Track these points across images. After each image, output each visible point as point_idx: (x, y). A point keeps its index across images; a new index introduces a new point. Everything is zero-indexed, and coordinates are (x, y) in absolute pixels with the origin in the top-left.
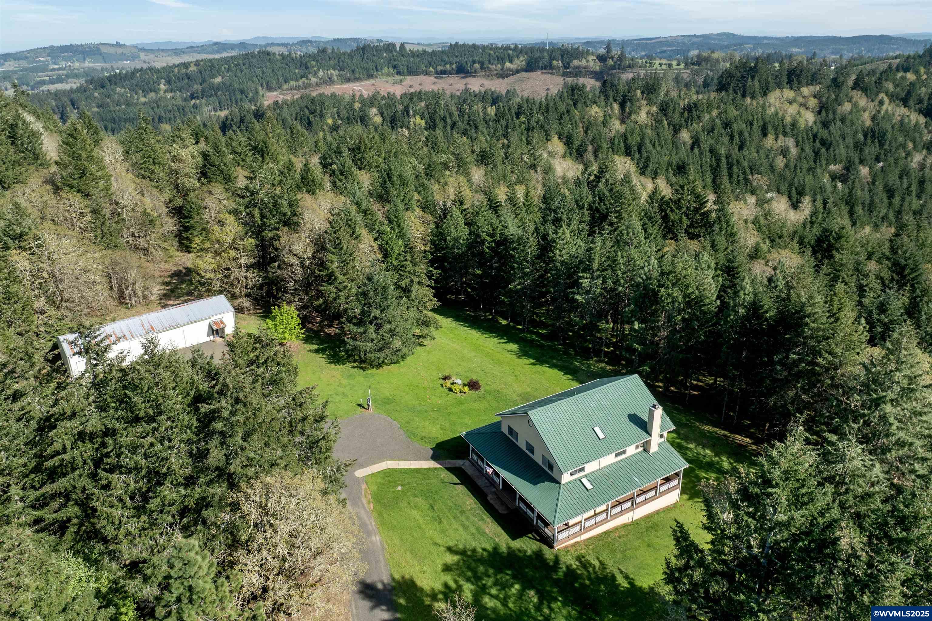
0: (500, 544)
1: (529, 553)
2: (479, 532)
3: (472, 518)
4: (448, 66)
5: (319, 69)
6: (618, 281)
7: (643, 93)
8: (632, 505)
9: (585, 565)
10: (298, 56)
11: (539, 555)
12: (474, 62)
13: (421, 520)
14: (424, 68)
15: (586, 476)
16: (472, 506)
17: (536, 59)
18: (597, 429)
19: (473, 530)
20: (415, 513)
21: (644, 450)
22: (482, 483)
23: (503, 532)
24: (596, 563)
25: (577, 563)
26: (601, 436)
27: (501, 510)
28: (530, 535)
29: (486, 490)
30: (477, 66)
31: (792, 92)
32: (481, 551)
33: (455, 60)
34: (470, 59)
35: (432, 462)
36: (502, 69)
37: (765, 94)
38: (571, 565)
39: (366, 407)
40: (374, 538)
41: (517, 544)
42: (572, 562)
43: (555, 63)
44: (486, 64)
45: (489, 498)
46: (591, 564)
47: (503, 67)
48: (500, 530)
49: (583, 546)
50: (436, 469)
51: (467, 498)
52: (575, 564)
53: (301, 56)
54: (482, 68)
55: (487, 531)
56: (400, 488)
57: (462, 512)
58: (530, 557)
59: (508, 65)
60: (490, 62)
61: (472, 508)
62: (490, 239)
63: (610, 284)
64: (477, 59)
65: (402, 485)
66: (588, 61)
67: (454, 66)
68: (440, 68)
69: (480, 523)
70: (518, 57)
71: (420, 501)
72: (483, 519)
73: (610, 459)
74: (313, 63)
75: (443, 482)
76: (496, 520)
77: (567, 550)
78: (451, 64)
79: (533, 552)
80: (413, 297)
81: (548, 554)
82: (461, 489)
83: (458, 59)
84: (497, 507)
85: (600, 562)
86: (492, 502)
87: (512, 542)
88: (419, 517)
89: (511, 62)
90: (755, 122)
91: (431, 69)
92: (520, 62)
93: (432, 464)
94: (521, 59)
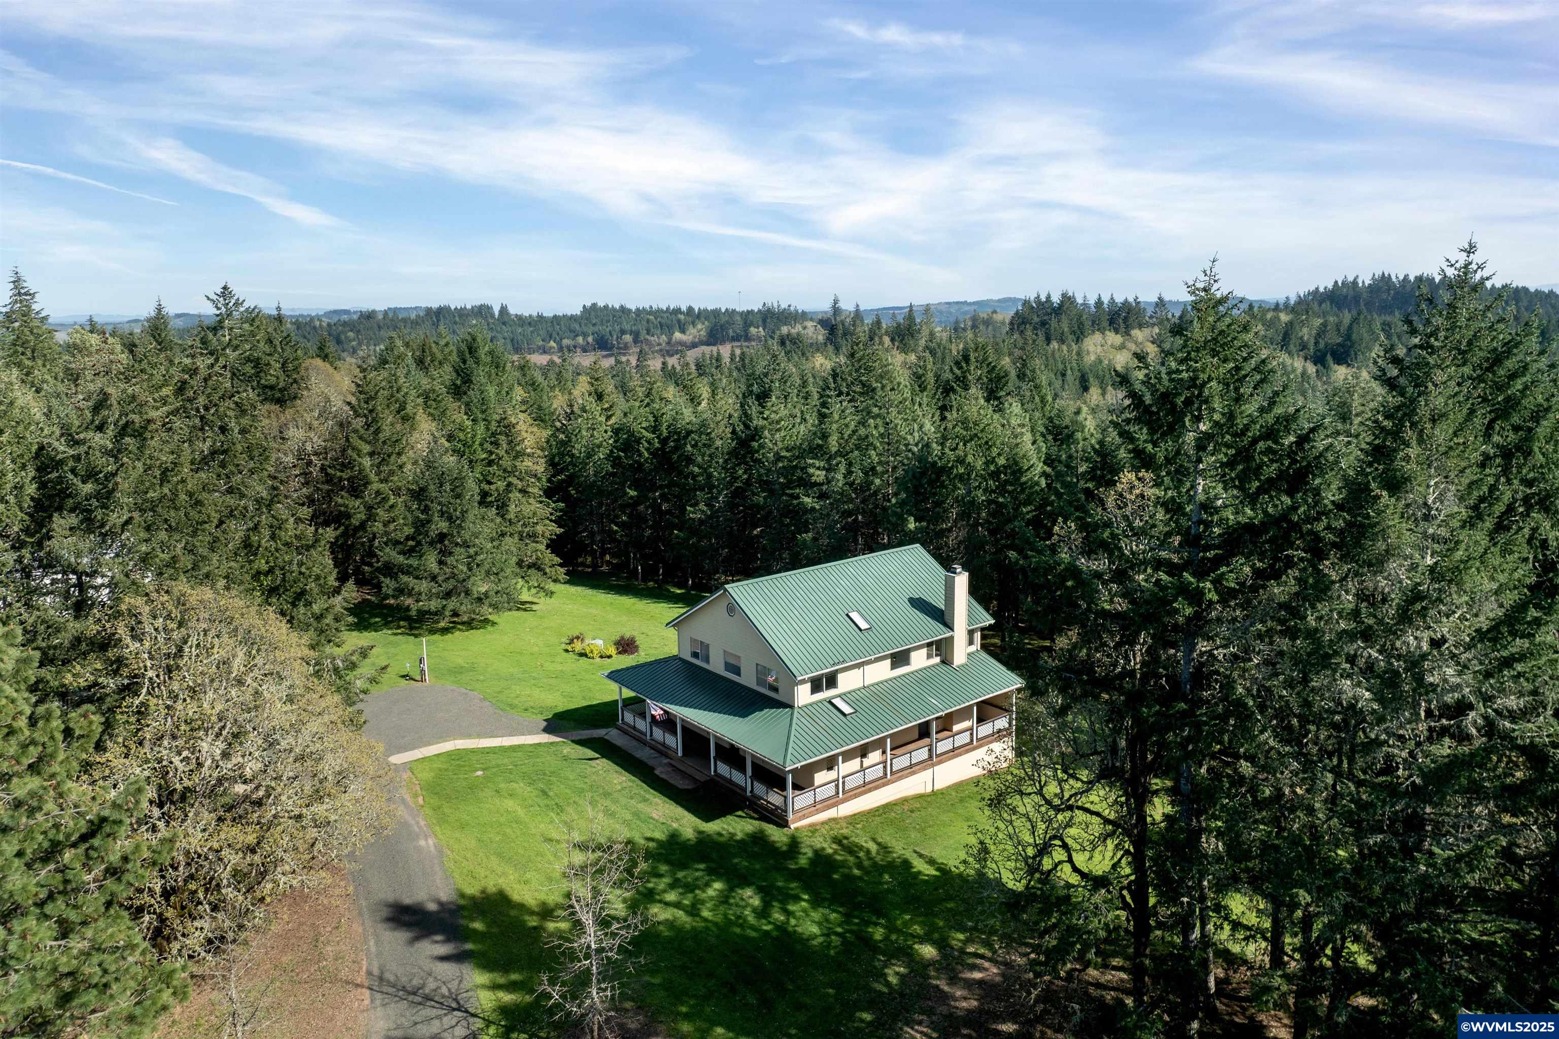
0: (681, 829)
1: (740, 836)
2: (639, 818)
3: (623, 801)
4: (580, 339)
5: (360, 344)
6: (873, 469)
7: (893, 340)
8: (931, 757)
9: (851, 849)
10: (324, 324)
11: (758, 839)
12: (623, 332)
13: (521, 812)
14: (541, 343)
15: (839, 696)
16: (624, 785)
17: (722, 326)
18: (855, 616)
19: (628, 817)
20: (510, 804)
21: (943, 662)
22: (643, 754)
23: (686, 813)
24: (873, 847)
25: (835, 846)
26: (863, 625)
27: (681, 784)
28: (740, 813)
29: (651, 763)
30: (628, 338)
31: (1119, 336)
32: (642, 842)
33: (591, 329)
34: (617, 328)
35: (547, 735)
36: (669, 343)
37: (1078, 340)
38: (823, 849)
39: (419, 678)
40: (422, 843)
41: (713, 827)
42: (825, 845)
43: (753, 330)
44: (643, 335)
45: (657, 772)
46: (861, 848)
47: (670, 339)
48: (679, 811)
49: (845, 825)
50: (552, 743)
51: (615, 775)
52: (830, 848)
53: (329, 325)
54: (636, 341)
55: (654, 815)
56: (480, 773)
57: (606, 795)
58: (742, 841)
59: (678, 335)
60: (648, 334)
61: (623, 789)
62: (650, 436)
63: (858, 476)
64: (627, 327)
65: (483, 770)
66: (805, 328)
67: (590, 339)
68: (566, 342)
69: (641, 806)
70: (694, 325)
71: (520, 787)
72: (645, 800)
73: (881, 671)
74: (351, 334)
75: (565, 758)
76: (671, 799)
77: (813, 829)
78: (585, 335)
79: (747, 835)
80: (511, 516)
81: (776, 834)
82: (603, 766)
83: (596, 329)
84: (672, 782)
85: (879, 844)
86: (663, 776)
87: (704, 824)
88: (519, 809)
89: (683, 331)
90: (1069, 372)
91: (552, 344)
92: (697, 331)
93: (546, 738)
94: (700, 326)
